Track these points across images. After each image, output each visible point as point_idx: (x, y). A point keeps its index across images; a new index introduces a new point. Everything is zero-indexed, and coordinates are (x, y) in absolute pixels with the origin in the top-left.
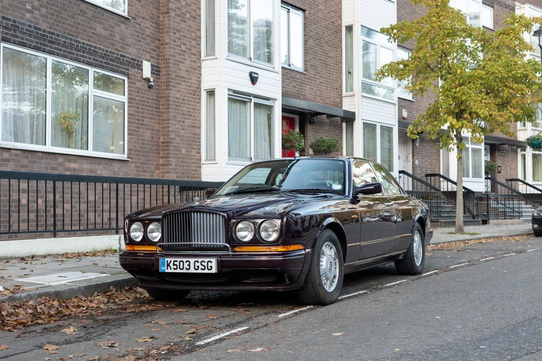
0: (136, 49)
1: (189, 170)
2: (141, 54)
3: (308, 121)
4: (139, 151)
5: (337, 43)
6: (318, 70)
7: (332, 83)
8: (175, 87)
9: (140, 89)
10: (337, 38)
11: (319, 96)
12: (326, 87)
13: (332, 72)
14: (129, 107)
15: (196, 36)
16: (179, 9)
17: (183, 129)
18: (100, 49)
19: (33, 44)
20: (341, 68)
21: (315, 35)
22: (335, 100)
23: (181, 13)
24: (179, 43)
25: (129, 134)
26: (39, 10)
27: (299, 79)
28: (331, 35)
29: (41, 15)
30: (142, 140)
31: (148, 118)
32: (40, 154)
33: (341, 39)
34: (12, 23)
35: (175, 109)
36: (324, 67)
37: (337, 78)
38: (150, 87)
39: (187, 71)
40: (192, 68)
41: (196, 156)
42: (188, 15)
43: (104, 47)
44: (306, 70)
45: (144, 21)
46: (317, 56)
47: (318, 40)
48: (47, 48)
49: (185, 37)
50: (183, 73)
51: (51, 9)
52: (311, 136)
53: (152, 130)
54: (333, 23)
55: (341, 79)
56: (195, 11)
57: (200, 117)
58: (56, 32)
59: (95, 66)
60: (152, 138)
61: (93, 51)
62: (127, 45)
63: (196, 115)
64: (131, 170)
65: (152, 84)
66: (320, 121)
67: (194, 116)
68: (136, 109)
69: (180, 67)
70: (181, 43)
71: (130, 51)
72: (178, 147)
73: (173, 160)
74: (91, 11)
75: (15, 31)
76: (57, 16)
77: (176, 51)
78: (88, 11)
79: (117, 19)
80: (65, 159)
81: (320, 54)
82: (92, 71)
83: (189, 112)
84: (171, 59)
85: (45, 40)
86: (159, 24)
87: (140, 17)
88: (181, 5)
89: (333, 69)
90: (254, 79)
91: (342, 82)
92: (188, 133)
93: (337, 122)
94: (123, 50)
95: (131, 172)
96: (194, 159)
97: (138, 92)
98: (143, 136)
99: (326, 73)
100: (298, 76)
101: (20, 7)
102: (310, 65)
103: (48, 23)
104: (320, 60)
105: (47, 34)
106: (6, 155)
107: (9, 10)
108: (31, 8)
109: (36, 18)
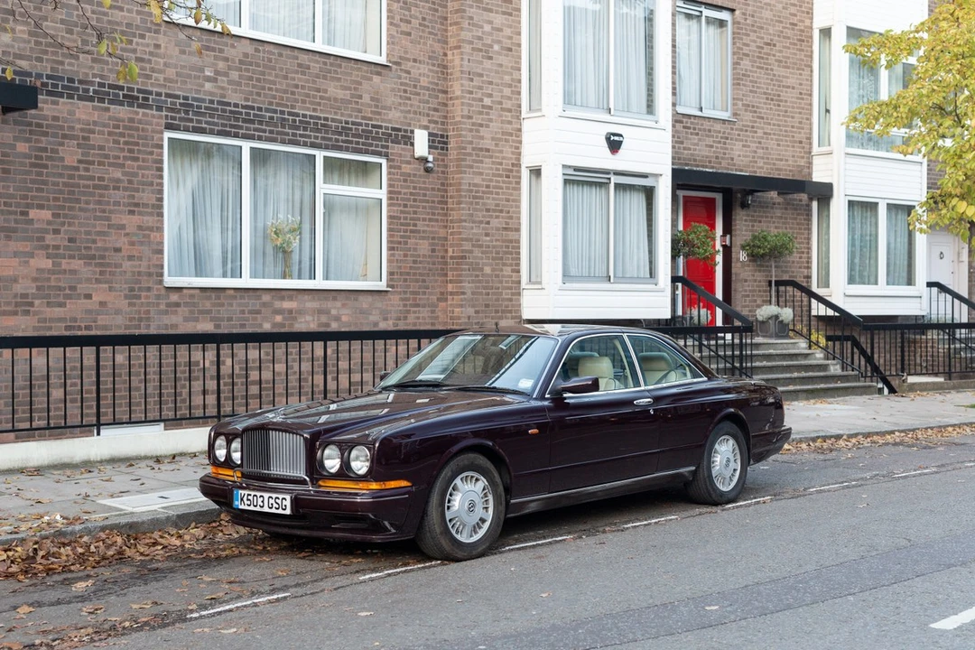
0: (402, 111)
1: (497, 300)
2: (411, 119)
3: (738, 203)
4: (408, 274)
5: (803, 60)
6: (760, 113)
7: (792, 132)
8: (471, 167)
9: (409, 175)
10: (803, 50)
11: (763, 158)
12: (777, 140)
13: (791, 112)
14: (389, 205)
15: (512, 80)
16: (480, 38)
17: (487, 235)
18: (333, 120)
19: (216, 128)
20: (811, 105)
21: (754, 51)
22: (796, 161)
23: (483, 45)
24: (479, 96)
25: (390, 249)
26: (226, 75)
27: (720, 132)
28: (789, 48)
29: (230, 82)
30: (412, 256)
31: (424, 220)
32: (232, 292)
33: (812, 52)
34: (182, 101)
35: (471, 203)
36: (774, 105)
37: (800, 123)
38: (428, 170)
39: (493, 139)
40: (503, 133)
41: (511, 277)
42: (496, 47)
43: (341, 116)
44: (735, 114)
45: (417, 65)
46: (758, 87)
47: (762, 58)
48: (241, 131)
49: (491, 83)
50: (487, 143)
51: (247, 70)
52: (744, 228)
53: (433, 238)
54: (796, 25)
55: (811, 124)
56: (510, 38)
57: (519, 212)
58: (256, 105)
59: (327, 148)
60: (433, 251)
61: (322, 125)
62: (384, 108)
63: (511, 210)
64: (393, 306)
65: (430, 165)
66: (765, 203)
67: (509, 212)
68: (402, 208)
69: (482, 134)
70: (483, 94)
71: (390, 117)
72: (478, 264)
73: (468, 287)
74: (318, 62)
75: (187, 112)
76: (258, 80)
77: (474, 108)
78: (312, 64)
79: (365, 68)
80: (273, 297)
81: (764, 83)
82: (320, 155)
83: (497, 205)
84: (465, 123)
85: (237, 119)
86: (445, 67)
87: (408, 60)
88: (483, 32)
89: (793, 107)
90: (614, 145)
91: (811, 129)
92: (497, 240)
93: (801, 200)
94: (377, 117)
95: (393, 308)
96: (507, 282)
97: (405, 181)
98: (415, 250)
99: (779, 115)
100: (718, 127)
101: (195, 75)
102: (743, 105)
103: (241, 92)
104: (765, 93)
105: (240, 110)
106: (174, 297)
107: (177, 82)
108: (212, 74)
109: (223, 88)
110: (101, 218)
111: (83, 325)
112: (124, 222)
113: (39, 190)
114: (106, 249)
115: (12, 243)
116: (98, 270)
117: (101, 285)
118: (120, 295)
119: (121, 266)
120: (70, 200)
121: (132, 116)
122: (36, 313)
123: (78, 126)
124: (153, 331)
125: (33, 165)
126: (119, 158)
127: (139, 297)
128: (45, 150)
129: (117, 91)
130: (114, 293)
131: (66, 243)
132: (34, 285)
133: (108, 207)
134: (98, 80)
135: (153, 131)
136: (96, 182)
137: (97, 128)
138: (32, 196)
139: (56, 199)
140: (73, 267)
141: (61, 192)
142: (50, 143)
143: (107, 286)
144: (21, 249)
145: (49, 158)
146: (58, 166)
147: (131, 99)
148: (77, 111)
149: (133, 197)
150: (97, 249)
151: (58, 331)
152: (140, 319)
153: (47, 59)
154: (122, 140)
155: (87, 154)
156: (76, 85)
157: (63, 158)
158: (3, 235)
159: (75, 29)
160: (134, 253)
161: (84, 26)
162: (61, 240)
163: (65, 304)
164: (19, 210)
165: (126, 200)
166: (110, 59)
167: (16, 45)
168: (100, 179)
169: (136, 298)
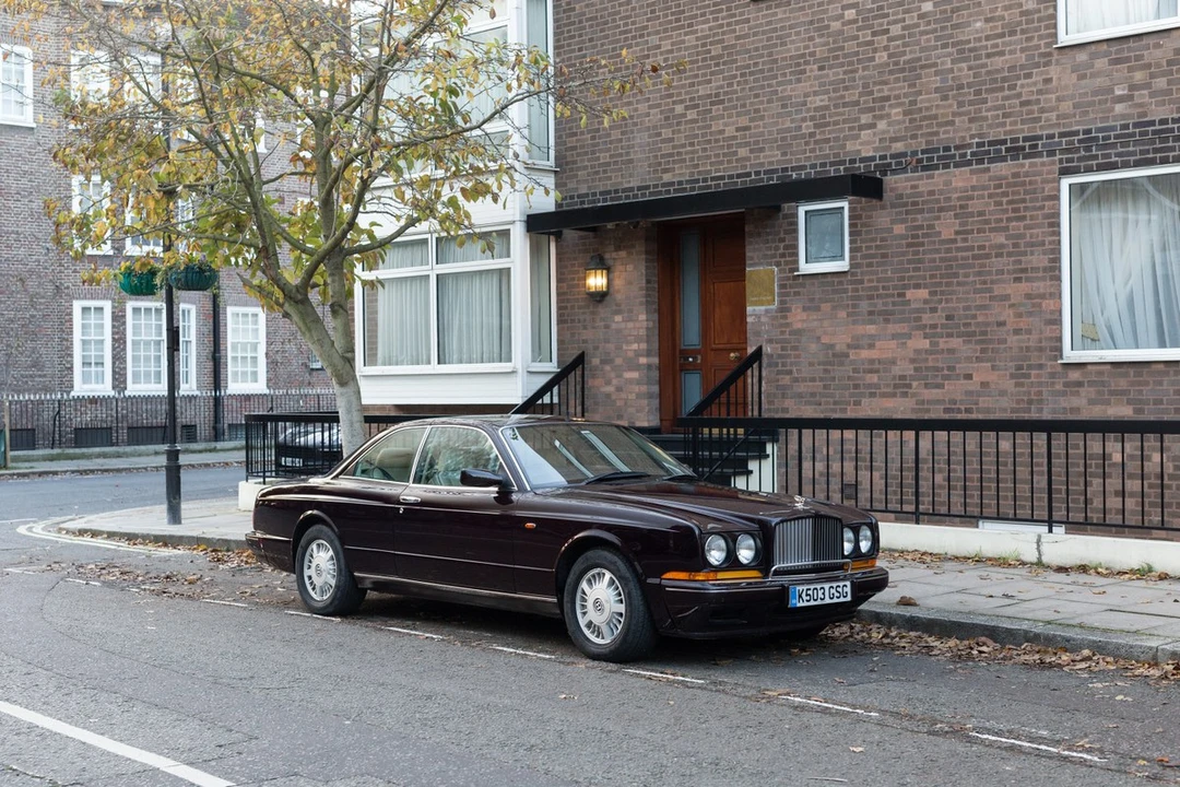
19: (1132, 158)
26: (1147, 86)
29: (1151, 95)
32: (1161, 366)
34: (1081, 137)
48: (1171, 154)
75: (1088, 149)
85: (1162, 141)
101: (1099, 100)
105: (1170, 126)
106: (1075, 375)
107: (1074, 116)
108: (1126, 92)
109: (1141, 105)
110: (982, 291)
111: (963, 408)
112: (1009, 292)
113: (915, 270)
114: (987, 324)
115: (890, 326)
116: (978, 347)
117: (982, 364)
118: (1005, 375)
119: (1005, 341)
120: (948, 276)
121: (1016, 170)
122: (914, 395)
123: (956, 195)
124: (1046, 416)
125: (909, 245)
126: (1001, 220)
127: (1028, 376)
128: (921, 227)
129: (999, 147)
130: (997, 373)
131: (944, 321)
132: (912, 366)
133: (989, 278)
134: (977, 140)
135: (1044, 181)
136: (976, 252)
137: (976, 193)
138: (909, 277)
139: (932, 276)
140: (950, 346)
141: (938, 268)
142: (925, 219)
143: (989, 364)
144: (899, 331)
145: (926, 235)
146: (935, 242)
147: (1015, 152)
148: (954, 179)
149: (1020, 262)
150: (978, 324)
151: (937, 413)
152: (1030, 402)
153: (922, 134)
154: (1005, 200)
155: (965, 224)
156: (953, 152)
157: (940, 232)
158: (881, 318)
159: (950, 93)
160: (1022, 325)
161: (960, 87)
162: (939, 318)
163: (943, 385)
164: (896, 292)
165: (1011, 267)
166: (989, 114)
167: (891, 129)
168: (980, 248)
169: (1025, 378)
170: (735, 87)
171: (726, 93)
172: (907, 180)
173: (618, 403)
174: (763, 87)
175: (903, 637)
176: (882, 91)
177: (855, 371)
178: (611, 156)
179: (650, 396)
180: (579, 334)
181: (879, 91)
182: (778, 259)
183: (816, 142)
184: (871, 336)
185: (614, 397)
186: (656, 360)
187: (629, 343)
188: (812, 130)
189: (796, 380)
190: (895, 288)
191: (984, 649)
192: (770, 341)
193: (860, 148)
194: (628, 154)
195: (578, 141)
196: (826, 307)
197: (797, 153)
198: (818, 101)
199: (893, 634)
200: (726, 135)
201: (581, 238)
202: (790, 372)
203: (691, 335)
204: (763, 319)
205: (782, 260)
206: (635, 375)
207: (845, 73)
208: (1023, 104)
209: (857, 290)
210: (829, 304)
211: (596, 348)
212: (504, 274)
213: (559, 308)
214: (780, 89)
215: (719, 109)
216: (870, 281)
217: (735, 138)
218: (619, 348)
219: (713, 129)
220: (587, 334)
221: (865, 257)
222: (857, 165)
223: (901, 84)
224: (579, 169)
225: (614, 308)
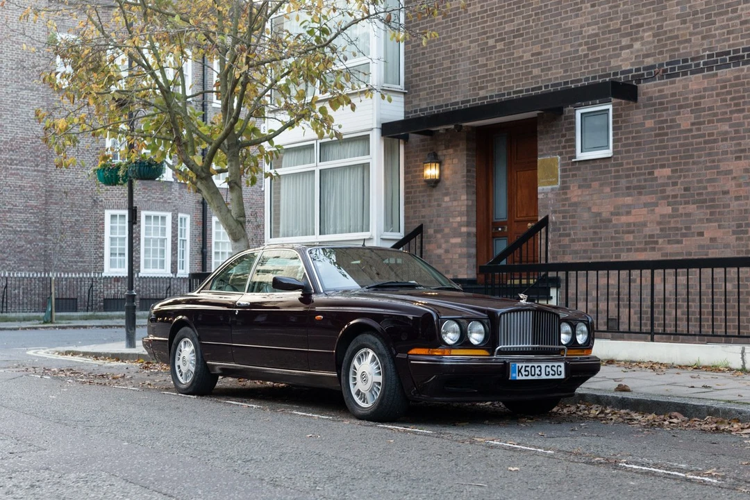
110: (711, 168)
112: (732, 167)
113: (661, 154)
114: (715, 193)
115: (643, 197)
116: (708, 211)
117: (711, 224)
118: (729, 232)
119: (729, 206)
120: (686, 157)
121: (737, 74)
122: (660, 249)
123: (692, 96)
125: (657, 135)
126: (726, 113)
127: (746, 232)
128: (666, 121)
129: (724, 57)
130: (722, 230)
131: (683, 192)
132: (658, 228)
133: (716, 158)
134: (708, 53)
136: (707, 138)
137: (707, 93)
138: (656, 159)
139: (674, 158)
140: (687, 211)
141: (679, 152)
142: (669, 115)
143: (716, 224)
144: (649, 201)
145: (670, 127)
146: (676, 132)
147: (737, 60)
148: (690, 83)
149: (740, 144)
150: (708, 194)
153: (667, 51)
154: (729, 97)
155: (699, 117)
156: (690, 63)
157: (680, 125)
158: (636, 191)
159: (688, 18)
160: (742, 193)
161: (696, 13)
162: (679, 190)
163: (682, 240)
164: (647, 171)
165: (733, 149)
166: (717, 32)
167: (644, 48)
168: (710, 135)
169: (744, 234)
170: (531, 23)
171: (524, 29)
172: (656, 86)
173: (447, 262)
174: (550, 22)
175: (615, 413)
176: (637, 19)
177: (616, 232)
178: (443, 80)
179: (469, 256)
180: (420, 211)
181: (635, 20)
182: (561, 150)
183: (589, 61)
184: (629, 206)
185: (443, 258)
186: (474, 230)
187: (455, 217)
188: (586, 52)
189: (573, 241)
190: (646, 168)
191: (675, 420)
192: (555, 212)
193: (620, 63)
194: (455, 77)
195: (420, 70)
196: (595, 185)
197: (575, 70)
198: (591, 30)
199: (607, 411)
200: (525, 59)
201: (422, 140)
202: (569, 235)
203: (501, 211)
204: (550, 196)
205: (564, 150)
206: (458, 240)
207: (610, 8)
208: (742, 23)
209: (618, 171)
210: (597, 183)
211: (431, 221)
212: (365, 167)
213: (406, 193)
214: (563, 23)
215: (519, 41)
216: (628, 163)
217: (530, 61)
218: (447, 221)
219: (515, 56)
220: (425, 212)
221: (624, 145)
222: (619, 77)
223: (652, 14)
224: (420, 90)
225: (444, 191)
